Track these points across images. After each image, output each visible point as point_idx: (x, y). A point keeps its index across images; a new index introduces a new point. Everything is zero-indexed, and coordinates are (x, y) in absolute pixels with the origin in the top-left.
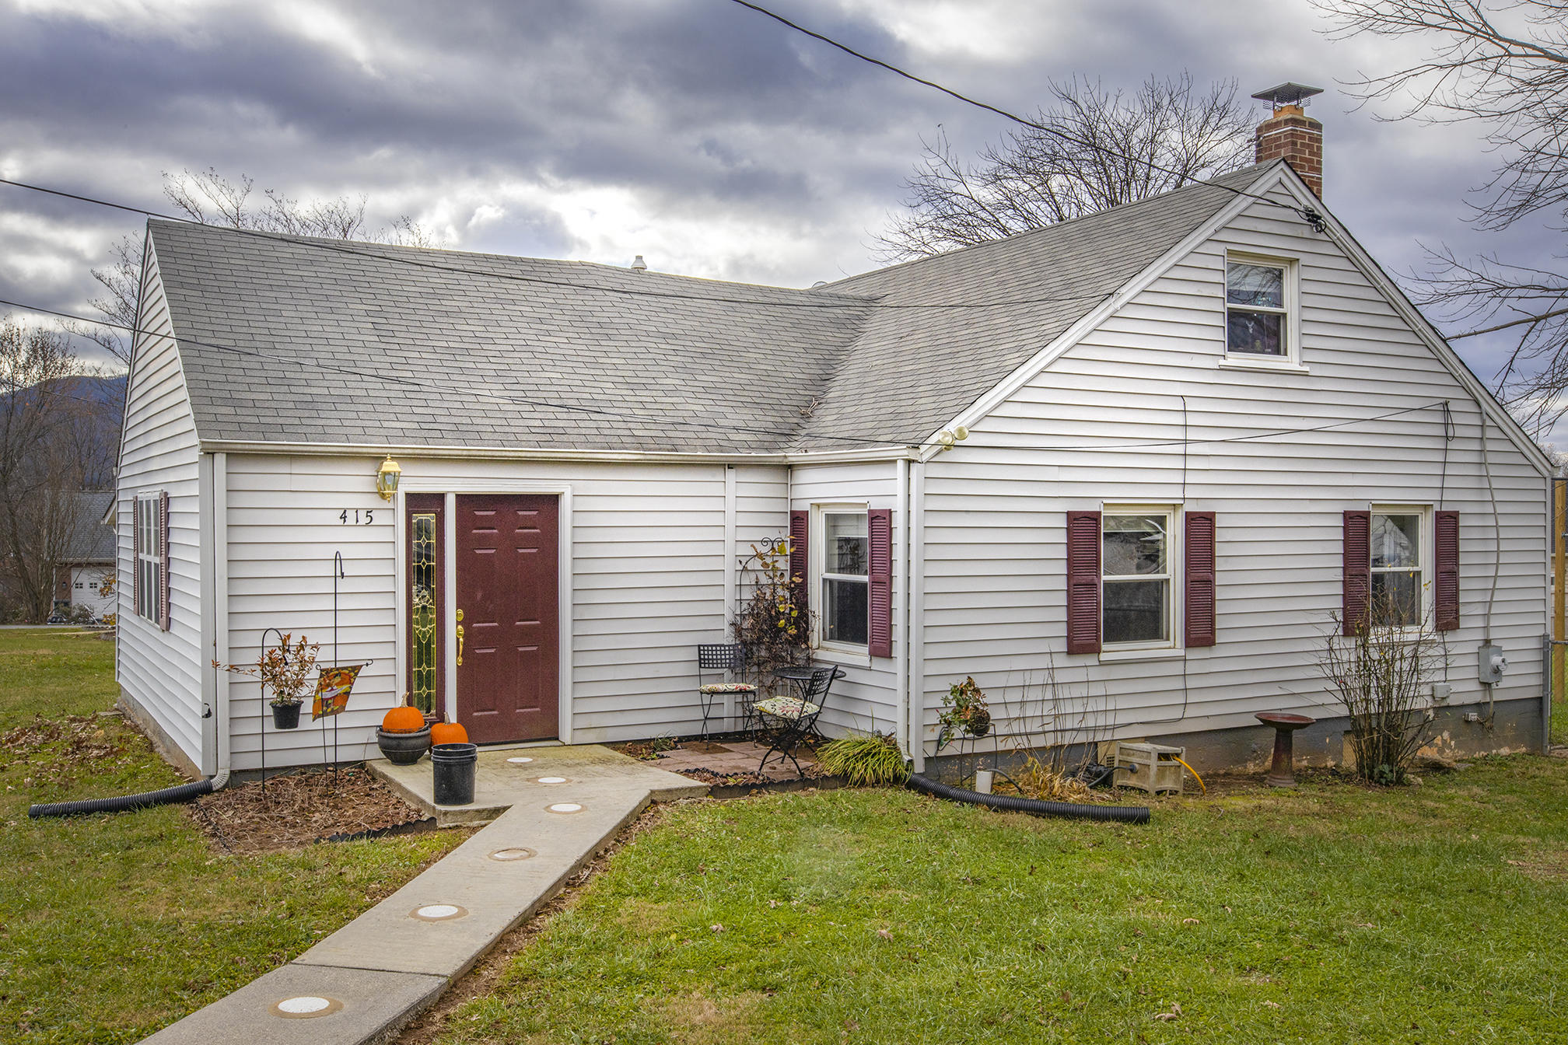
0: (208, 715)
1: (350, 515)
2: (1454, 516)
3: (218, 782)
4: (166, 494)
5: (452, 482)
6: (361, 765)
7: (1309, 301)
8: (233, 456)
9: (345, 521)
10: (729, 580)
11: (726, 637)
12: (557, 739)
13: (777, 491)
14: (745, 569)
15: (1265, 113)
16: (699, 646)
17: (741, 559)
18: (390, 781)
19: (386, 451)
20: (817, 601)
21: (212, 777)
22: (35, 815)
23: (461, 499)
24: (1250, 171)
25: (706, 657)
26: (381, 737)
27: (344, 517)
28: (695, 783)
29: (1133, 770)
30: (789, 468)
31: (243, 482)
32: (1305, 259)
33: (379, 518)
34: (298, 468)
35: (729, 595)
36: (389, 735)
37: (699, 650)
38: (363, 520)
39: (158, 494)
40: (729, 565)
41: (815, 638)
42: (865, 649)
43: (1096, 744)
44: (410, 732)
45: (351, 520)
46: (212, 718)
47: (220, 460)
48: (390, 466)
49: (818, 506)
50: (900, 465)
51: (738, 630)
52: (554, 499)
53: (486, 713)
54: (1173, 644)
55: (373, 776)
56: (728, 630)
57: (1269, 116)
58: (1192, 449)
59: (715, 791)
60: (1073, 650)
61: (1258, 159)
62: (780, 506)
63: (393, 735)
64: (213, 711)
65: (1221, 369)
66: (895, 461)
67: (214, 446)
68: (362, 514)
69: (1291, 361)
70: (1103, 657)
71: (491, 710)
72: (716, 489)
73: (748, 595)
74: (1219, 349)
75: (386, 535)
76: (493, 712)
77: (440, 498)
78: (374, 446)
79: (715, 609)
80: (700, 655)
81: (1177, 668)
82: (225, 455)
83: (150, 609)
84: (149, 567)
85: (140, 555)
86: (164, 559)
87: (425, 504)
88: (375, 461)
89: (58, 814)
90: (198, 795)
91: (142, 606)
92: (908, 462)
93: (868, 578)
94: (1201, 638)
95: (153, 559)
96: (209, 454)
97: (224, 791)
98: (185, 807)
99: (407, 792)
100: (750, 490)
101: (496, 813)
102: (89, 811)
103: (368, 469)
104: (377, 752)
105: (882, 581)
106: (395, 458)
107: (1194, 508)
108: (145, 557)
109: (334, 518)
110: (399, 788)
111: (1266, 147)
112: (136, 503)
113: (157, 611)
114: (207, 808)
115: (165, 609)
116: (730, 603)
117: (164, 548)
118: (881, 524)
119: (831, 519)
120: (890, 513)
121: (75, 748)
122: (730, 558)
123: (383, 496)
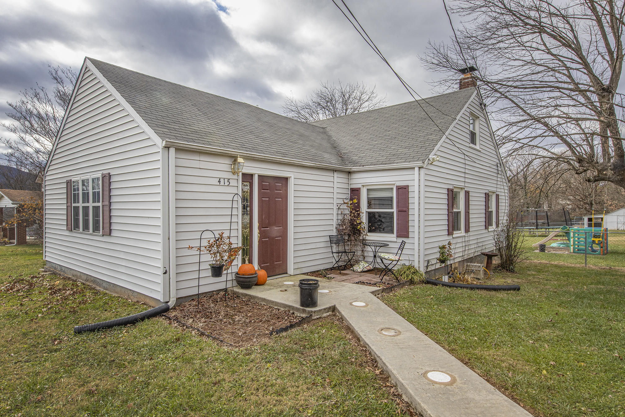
0: (165, 273)
1: (222, 180)
2: (498, 196)
3: (171, 304)
4: (109, 173)
5: (258, 170)
7: (480, 130)
8: (179, 150)
9: (220, 183)
10: (335, 212)
11: (334, 233)
12: (287, 273)
13: (345, 181)
14: (339, 208)
16: (330, 236)
17: (338, 205)
19: (239, 154)
20: (364, 218)
21: (168, 302)
22: (79, 332)
23: (260, 176)
24: (457, 92)
25: (331, 240)
26: (237, 278)
27: (219, 182)
28: (375, 288)
29: (474, 272)
30: (349, 173)
31: (182, 163)
32: (481, 118)
33: (233, 183)
34: (203, 158)
35: (334, 217)
36: (244, 276)
37: (330, 237)
38: (227, 184)
39: (101, 174)
40: (335, 207)
42: (394, 236)
43: (451, 264)
44: (244, 275)
45: (222, 183)
46: (167, 275)
47: (172, 150)
48: (240, 160)
49: (363, 186)
50: (417, 169)
51: (338, 230)
52: (286, 179)
53: (265, 265)
54: (462, 233)
56: (335, 230)
57: (463, 77)
58: (466, 171)
59: (384, 290)
60: (449, 234)
61: (460, 89)
62: (346, 186)
63: (246, 276)
64: (168, 271)
65: (470, 147)
66: (414, 168)
67: (171, 144)
68: (226, 180)
69: (477, 147)
70: (454, 236)
71: (267, 263)
72: (331, 179)
73: (340, 217)
74: (469, 141)
75: (235, 190)
76: (267, 264)
77: (252, 176)
78: (233, 151)
80: (330, 239)
81: (464, 239)
82: (174, 149)
83: (86, 227)
84: (86, 209)
85: (73, 205)
86: (107, 203)
87: (248, 178)
88: (234, 158)
89: (92, 330)
90: (163, 312)
91: (77, 226)
92: (420, 168)
93: (394, 210)
94: (467, 230)
95: (91, 204)
96: (167, 147)
97: (174, 308)
98: (161, 319)
99: (272, 302)
100: (340, 180)
101: (333, 309)
102: (109, 326)
103: (228, 161)
104: (235, 283)
105: (404, 211)
106: (242, 157)
107: (466, 189)
108: (81, 205)
109: (216, 182)
110: (264, 300)
111: (463, 85)
112: (69, 183)
113: (96, 228)
114: (176, 319)
115: (107, 225)
116: (335, 220)
117: (107, 198)
118: (403, 191)
119: (368, 190)
120: (408, 186)
121: (54, 291)
122: (335, 204)
123: (234, 173)
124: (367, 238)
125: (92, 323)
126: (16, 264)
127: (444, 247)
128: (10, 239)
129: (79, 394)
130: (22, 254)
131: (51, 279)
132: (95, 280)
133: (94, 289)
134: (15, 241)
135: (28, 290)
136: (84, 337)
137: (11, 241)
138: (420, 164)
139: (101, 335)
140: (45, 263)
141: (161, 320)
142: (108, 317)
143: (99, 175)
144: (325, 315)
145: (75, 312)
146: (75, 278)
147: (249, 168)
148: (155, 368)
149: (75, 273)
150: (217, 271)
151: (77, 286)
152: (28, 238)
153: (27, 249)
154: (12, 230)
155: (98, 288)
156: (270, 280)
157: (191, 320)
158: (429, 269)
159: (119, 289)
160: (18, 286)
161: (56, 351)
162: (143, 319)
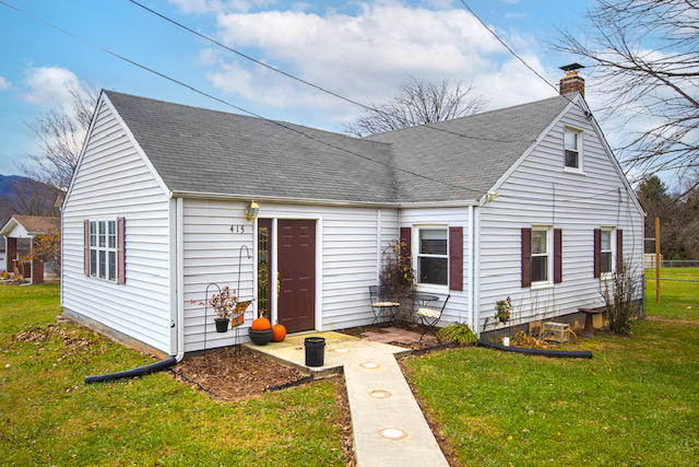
0: (173, 326)
1: (235, 228)
2: (621, 231)
3: (179, 358)
4: (124, 218)
5: (276, 214)
6: (238, 346)
7: (585, 148)
8: (186, 199)
10: (379, 257)
11: (377, 283)
12: (315, 329)
13: (394, 219)
14: (385, 253)
15: (564, 75)
16: (370, 286)
17: (383, 248)
18: (264, 354)
19: (253, 198)
20: (415, 265)
21: (175, 356)
22: (89, 382)
23: (279, 221)
25: (372, 292)
26: (250, 333)
27: (232, 229)
28: (404, 349)
29: (553, 334)
30: (399, 209)
31: (191, 212)
32: (585, 131)
33: (248, 230)
35: (378, 264)
37: (370, 288)
38: (240, 231)
39: (116, 218)
40: (379, 252)
41: (415, 282)
42: (447, 287)
43: (528, 323)
44: (257, 331)
45: (235, 231)
46: (175, 329)
47: (180, 201)
48: (254, 205)
49: (415, 225)
50: (471, 208)
51: (382, 280)
52: (314, 222)
53: (285, 320)
54: (550, 282)
55: (250, 352)
56: (378, 280)
57: (565, 76)
58: (556, 204)
59: (414, 352)
60: (523, 286)
61: (561, 94)
62: (395, 225)
63: (259, 332)
64: (176, 324)
65: (564, 172)
66: (467, 207)
67: (178, 194)
68: (240, 227)
69: (579, 171)
70: (532, 288)
72: (374, 218)
73: (385, 263)
74: (562, 165)
75: (249, 238)
76: (287, 319)
77: (270, 221)
78: (246, 196)
79: (373, 270)
80: (370, 290)
81: (551, 292)
82: (182, 199)
83: (103, 273)
84: (102, 253)
85: (91, 248)
86: (122, 249)
87: (265, 223)
88: (248, 203)
89: (100, 380)
90: (169, 365)
91: (94, 271)
92: (474, 207)
93: (447, 256)
94: (558, 279)
95: (107, 249)
96: (175, 198)
97: (181, 362)
98: (167, 373)
99: (281, 360)
100: (386, 219)
101: (340, 370)
102: (117, 378)
103: (241, 207)
104: (248, 339)
105: (458, 257)
106: (256, 202)
107: (556, 227)
108: (98, 248)
109: (228, 230)
110: (273, 357)
111: (564, 88)
112: (86, 223)
113: (112, 276)
114: (181, 373)
115: (122, 273)
116: (379, 266)
117: (121, 244)
118: (457, 233)
119: (421, 231)
120: (462, 228)
121: (69, 341)
122: (379, 248)
123: (248, 219)
124: (419, 289)
125: (101, 374)
126: (32, 309)
127: (502, 303)
128: (25, 277)
129: (82, 431)
130: (39, 298)
131: (68, 328)
132: (111, 331)
133: (110, 340)
134: (31, 279)
135: (45, 340)
136: (92, 386)
137: (27, 279)
138: (474, 202)
139: (109, 385)
140: (62, 309)
141: (167, 375)
142: (119, 369)
143: (114, 219)
144: (330, 376)
145: (88, 363)
146: (91, 328)
147: (265, 213)
148: (148, 414)
149: (92, 322)
150: (222, 326)
151: (93, 336)
152: (45, 274)
153: (45, 290)
154: (27, 265)
155: (113, 339)
156: (289, 337)
157: (195, 376)
158: (487, 329)
159: (133, 341)
160: (34, 335)
161: (67, 397)
162: (149, 373)
